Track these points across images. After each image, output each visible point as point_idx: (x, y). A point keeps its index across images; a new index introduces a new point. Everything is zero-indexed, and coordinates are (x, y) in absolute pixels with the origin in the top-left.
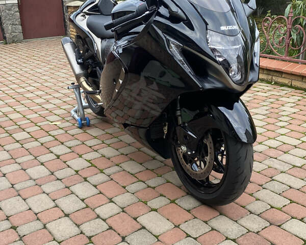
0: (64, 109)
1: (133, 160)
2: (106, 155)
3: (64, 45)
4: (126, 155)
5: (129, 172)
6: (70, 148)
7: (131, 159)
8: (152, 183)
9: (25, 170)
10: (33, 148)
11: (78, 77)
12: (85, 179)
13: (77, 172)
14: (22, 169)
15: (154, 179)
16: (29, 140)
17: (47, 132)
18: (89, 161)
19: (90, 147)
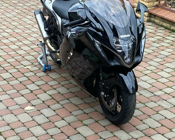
0: (33, 56)
1: (78, 97)
2: (61, 92)
3: (36, 16)
4: (73, 93)
5: (74, 104)
6: (38, 86)
7: (76, 96)
8: (87, 111)
9: (13, 99)
10: (16, 84)
11: (45, 39)
12: (49, 106)
13: (44, 102)
14: (11, 98)
15: (88, 109)
16: (12, 79)
17: (23, 74)
18: (50, 96)
19: (51, 86)
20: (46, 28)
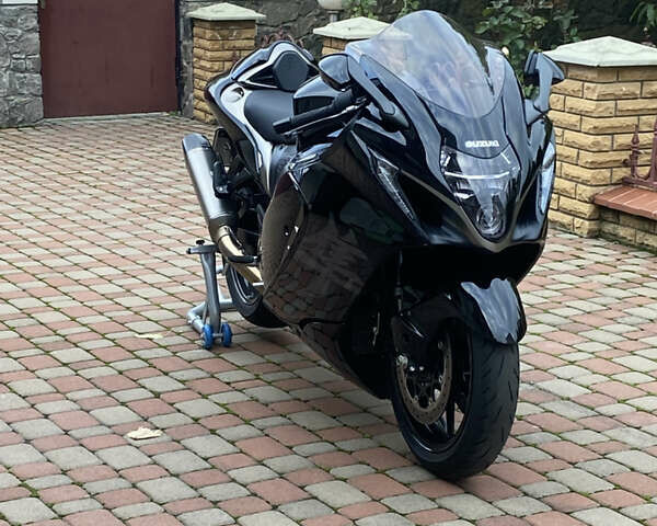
0: (171, 311)
1: (319, 410)
2: (261, 398)
3: (190, 153)
4: (305, 402)
5: (304, 427)
6: (183, 382)
7: (314, 409)
9: (88, 412)
10: (103, 377)
11: (213, 226)
12: (213, 432)
13: (196, 420)
14: (82, 409)
15: (353, 441)
16: (91, 363)
17: (131, 352)
18: (223, 406)
19: (228, 383)
20: (221, 185)
